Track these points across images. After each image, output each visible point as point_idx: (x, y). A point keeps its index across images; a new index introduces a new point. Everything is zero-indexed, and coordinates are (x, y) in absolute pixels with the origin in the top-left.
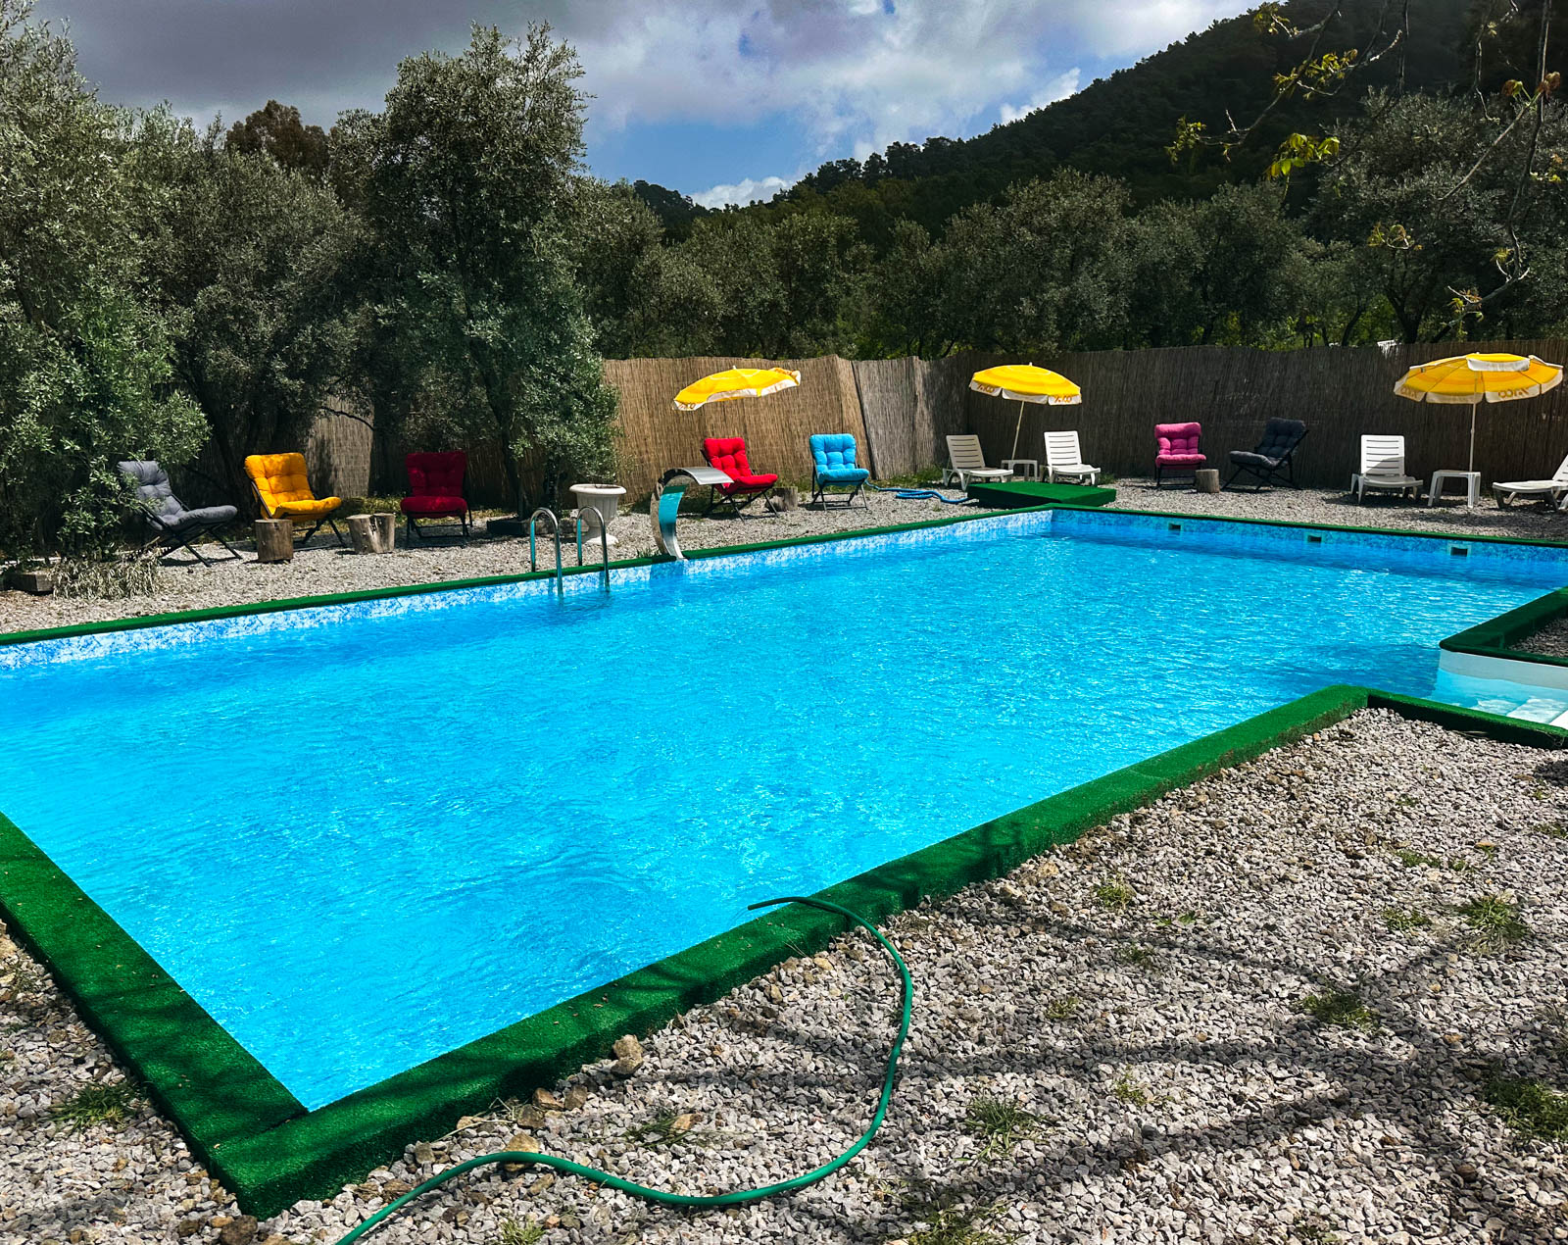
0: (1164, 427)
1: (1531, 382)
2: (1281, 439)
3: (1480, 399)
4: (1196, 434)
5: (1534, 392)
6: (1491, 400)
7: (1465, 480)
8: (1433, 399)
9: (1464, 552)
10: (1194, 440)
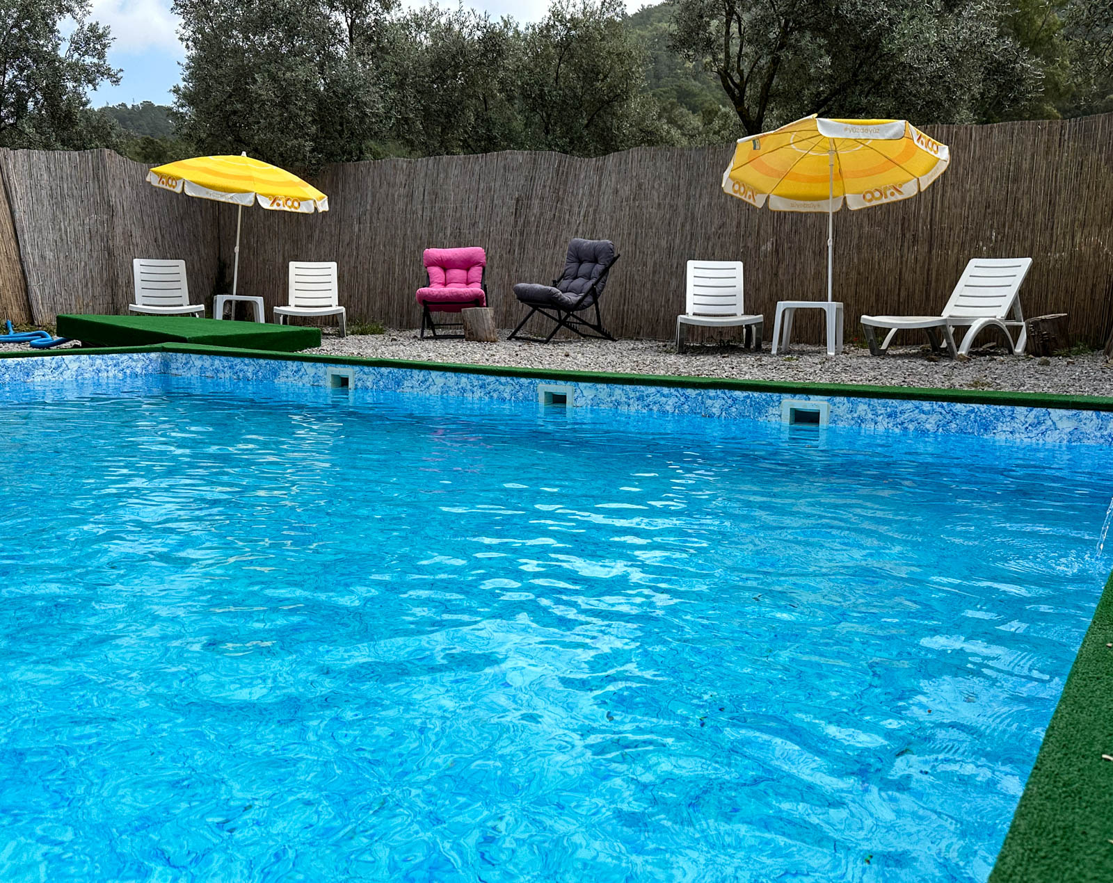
0: (435, 252)
1: (903, 176)
2: (585, 267)
3: (839, 207)
4: (477, 263)
5: (910, 191)
6: (854, 206)
7: (822, 312)
8: (777, 205)
9: (813, 418)
10: (476, 272)
